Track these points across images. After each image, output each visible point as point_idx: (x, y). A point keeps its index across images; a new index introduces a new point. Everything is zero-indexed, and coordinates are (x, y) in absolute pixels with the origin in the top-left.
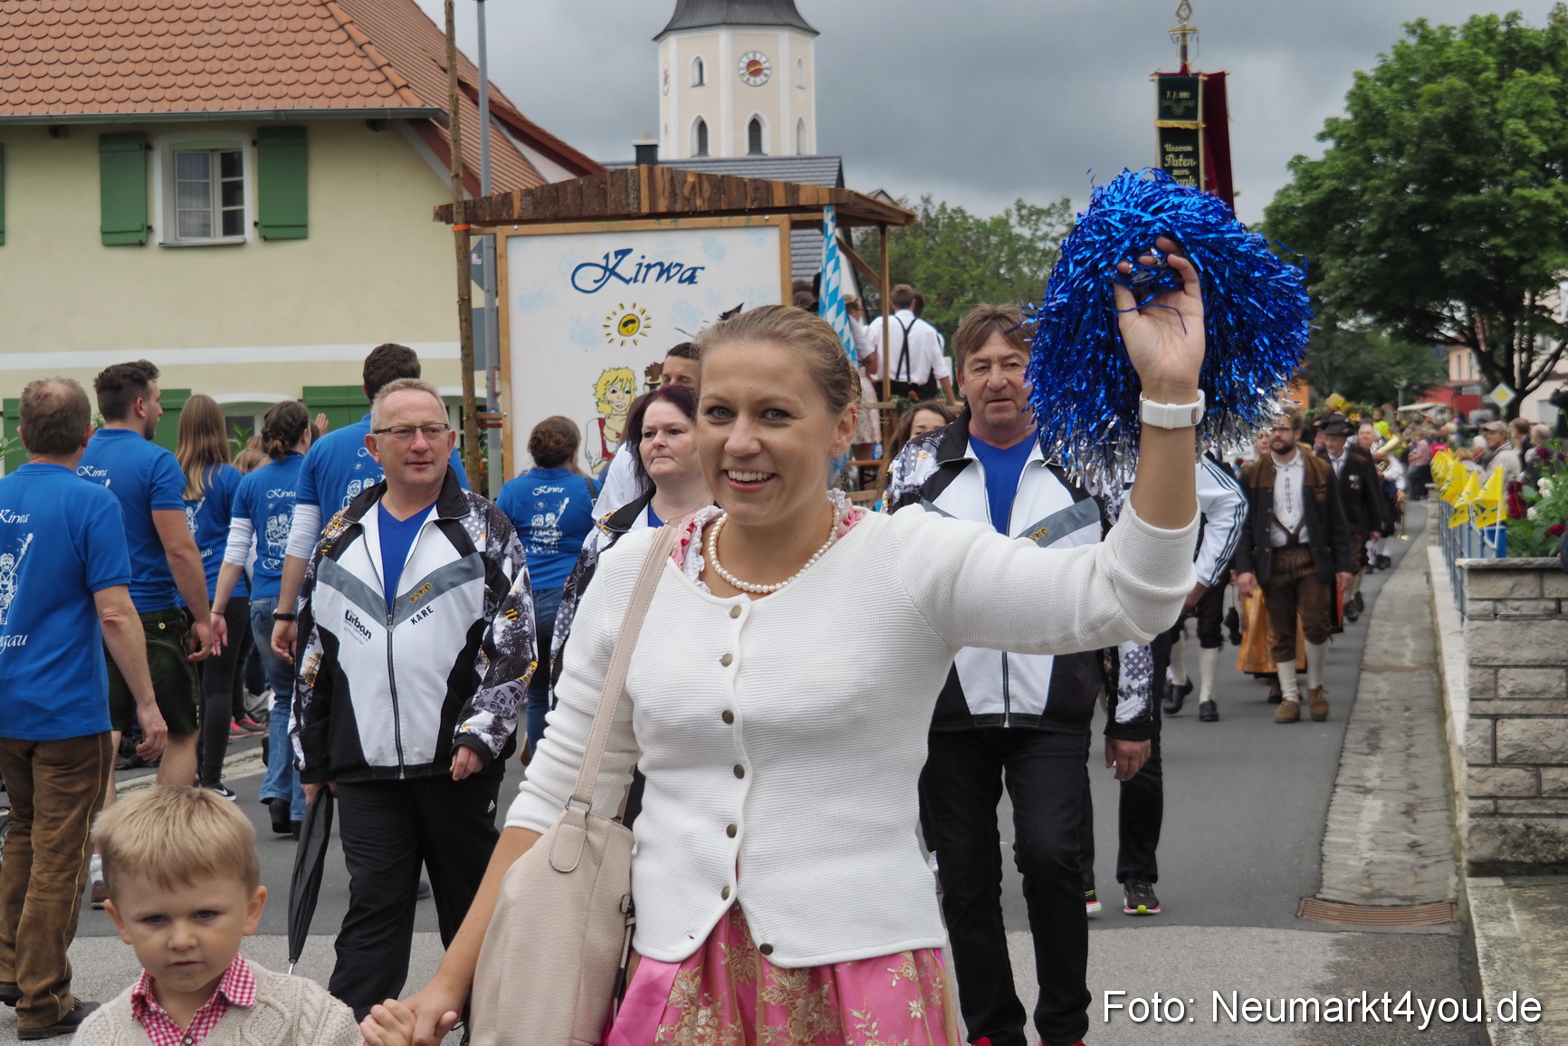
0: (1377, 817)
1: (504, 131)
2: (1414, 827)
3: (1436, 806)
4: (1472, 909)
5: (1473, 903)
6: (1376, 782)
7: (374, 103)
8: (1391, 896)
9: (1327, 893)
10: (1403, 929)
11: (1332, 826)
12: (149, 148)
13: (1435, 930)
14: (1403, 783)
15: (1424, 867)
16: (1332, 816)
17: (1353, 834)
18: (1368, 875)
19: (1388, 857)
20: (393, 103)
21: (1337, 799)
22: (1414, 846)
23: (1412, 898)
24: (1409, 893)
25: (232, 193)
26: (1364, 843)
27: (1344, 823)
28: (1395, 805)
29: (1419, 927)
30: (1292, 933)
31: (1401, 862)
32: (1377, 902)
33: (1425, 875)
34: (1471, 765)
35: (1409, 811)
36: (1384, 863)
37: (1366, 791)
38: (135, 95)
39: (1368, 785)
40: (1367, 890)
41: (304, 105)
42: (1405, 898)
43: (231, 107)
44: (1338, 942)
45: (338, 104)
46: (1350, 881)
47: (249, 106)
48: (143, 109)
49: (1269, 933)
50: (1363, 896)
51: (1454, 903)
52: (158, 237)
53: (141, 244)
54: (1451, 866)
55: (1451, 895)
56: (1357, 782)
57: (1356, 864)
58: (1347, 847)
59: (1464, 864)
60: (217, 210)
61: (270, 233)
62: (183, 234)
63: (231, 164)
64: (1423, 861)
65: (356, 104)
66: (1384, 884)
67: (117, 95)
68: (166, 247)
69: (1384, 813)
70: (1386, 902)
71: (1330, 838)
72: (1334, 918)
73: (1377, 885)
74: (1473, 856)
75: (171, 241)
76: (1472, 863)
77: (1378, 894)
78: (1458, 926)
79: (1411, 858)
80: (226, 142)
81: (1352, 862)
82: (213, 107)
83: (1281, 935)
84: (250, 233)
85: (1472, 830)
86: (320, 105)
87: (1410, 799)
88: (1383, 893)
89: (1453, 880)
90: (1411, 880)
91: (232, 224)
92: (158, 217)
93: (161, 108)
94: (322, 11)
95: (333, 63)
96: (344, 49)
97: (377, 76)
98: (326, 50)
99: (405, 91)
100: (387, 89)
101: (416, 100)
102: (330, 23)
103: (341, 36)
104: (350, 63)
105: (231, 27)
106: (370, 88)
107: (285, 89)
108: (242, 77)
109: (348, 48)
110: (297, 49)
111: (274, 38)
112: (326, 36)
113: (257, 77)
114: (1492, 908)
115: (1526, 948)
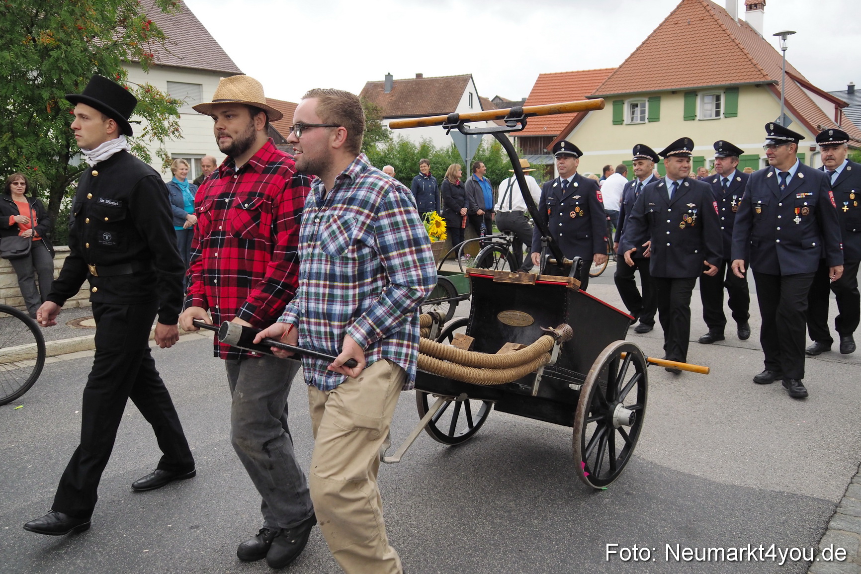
1: (799, 85)
7: (757, 80)
12: (697, 95)
20: (763, 80)
25: (718, 106)
38: (694, 82)
41: (738, 82)
43: (718, 84)
45: (747, 81)
47: (723, 83)
48: (696, 85)
52: (698, 118)
53: (694, 120)
60: (714, 110)
61: (727, 116)
62: (705, 117)
63: (718, 98)
65: (752, 81)
67: (689, 82)
68: (700, 120)
75: (701, 119)
80: (717, 92)
82: (714, 84)
84: (722, 116)
86: (743, 81)
91: (718, 114)
92: (698, 112)
93: (700, 85)
94: (745, 57)
95: (747, 70)
96: (750, 66)
97: (759, 73)
98: (745, 67)
99: (766, 76)
100: (762, 76)
101: (769, 79)
102: (747, 60)
103: (750, 63)
104: (751, 70)
105: (720, 62)
106: (757, 76)
107: (733, 78)
108: (722, 76)
109: (752, 66)
110: (737, 67)
111: (731, 64)
112: (745, 63)
113: (726, 75)
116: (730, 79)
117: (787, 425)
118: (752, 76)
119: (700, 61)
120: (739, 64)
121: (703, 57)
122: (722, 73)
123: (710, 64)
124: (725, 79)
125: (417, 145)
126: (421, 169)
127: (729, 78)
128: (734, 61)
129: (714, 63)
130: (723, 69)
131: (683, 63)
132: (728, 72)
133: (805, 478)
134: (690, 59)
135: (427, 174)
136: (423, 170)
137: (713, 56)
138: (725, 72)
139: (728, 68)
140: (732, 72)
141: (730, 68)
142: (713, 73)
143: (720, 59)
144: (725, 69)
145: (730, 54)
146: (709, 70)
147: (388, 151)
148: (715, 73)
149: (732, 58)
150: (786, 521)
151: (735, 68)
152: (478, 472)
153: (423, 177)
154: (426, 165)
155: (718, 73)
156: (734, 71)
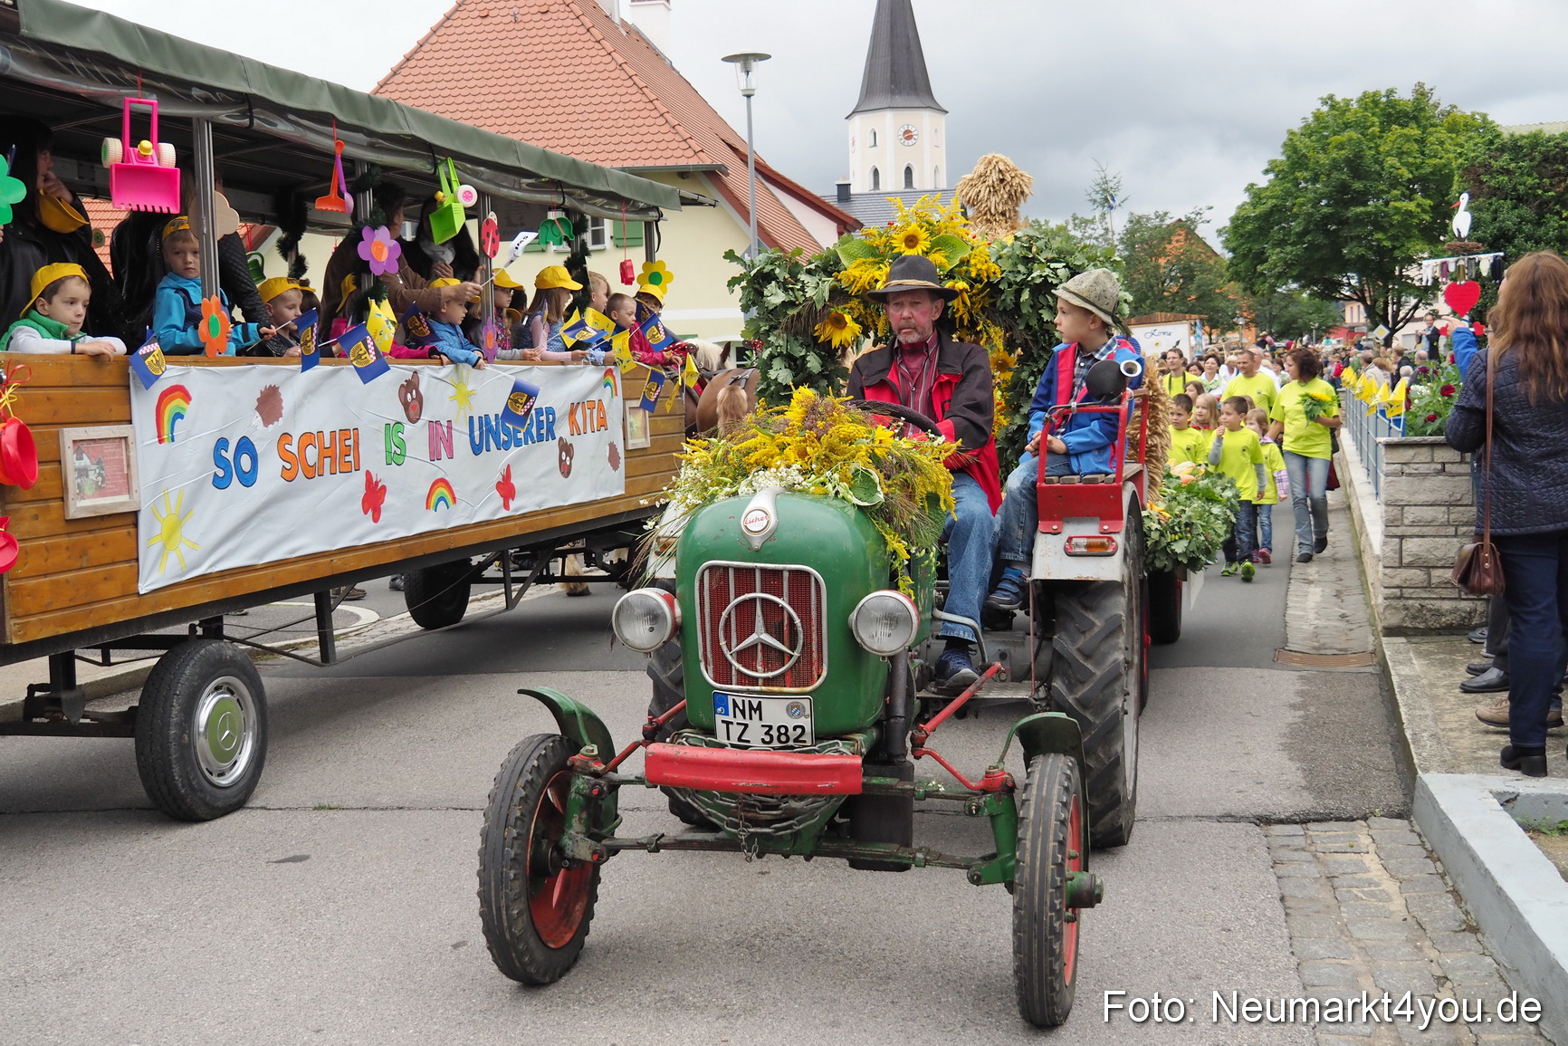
0: (1318, 598)
1: (760, 177)
2: (1342, 605)
3: (1355, 592)
4: (1387, 657)
5: (1388, 653)
6: (1316, 577)
7: (682, 162)
8: (1331, 648)
9: (1291, 646)
10: (1342, 669)
11: (1290, 604)
13: (1362, 670)
14: (1333, 577)
15: (1351, 630)
16: (1290, 598)
17: (1304, 609)
18: (1316, 635)
19: (1327, 623)
20: (694, 162)
21: (1292, 587)
22: (1343, 616)
23: (1346, 650)
24: (1343, 646)
26: (1312, 615)
27: (1298, 602)
28: (1330, 591)
29: (1352, 668)
30: (1273, 671)
31: (1336, 627)
32: (1322, 652)
33: (1352, 635)
34: (1385, 567)
35: (1338, 595)
36: (1325, 627)
37: (1311, 582)
39: (1310, 578)
40: (1316, 644)
42: (1341, 650)
44: (1302, 677)
45: (661, 163)
46: (1305, 639)
49: (1258, 672)
50: (1314, 648)
51: (1373, 653)
54: (1369, 629)
55: (1371, 648)
56: (1303, 577)
57: (1308, 628)
58: (1301, 617)
59: (1380, 628)
61: (620, 243)
64: (1351, 626)
65: (671, 163)
66: (1326, 640)
69: (1322, 596)
70: (1329, 652)
71: (1290, 612)
72: (1298, 662)
73: (1322, 641)
74: (1386, 624)
76: (1385, 628)
77: (1323, 647)
78: (1377, 668)
79: (1342, 625)
81: (1305, 627)
83: (1266, 672)
84: (608, 243)
85: (1386, 607)
87: (1339, 588)
88: (1327, 646)
89: (1371, 639)
90: (1344, 638)
91: (597, 237)
94: (650, 106)
95: (657, 138)
96: (664, 129)
97: (684, 145)
98: (653, 130)
99: (701, 154)
100: (690, 153)
101: (706, 160)
102: (655, 114)
103: (661, 121)
104: (667, 137)
105: (595, 116)
106: (679, 153)
107: (628, 155)
108: (603, 148)
109: (666, 128)
110: (635, 130)
111: (621, 122)
112: (653, 121)
113: (611, 147)
114: (1401, 657)
115: (1425, 682)
116: (622, 156)
118: (669, 153)
119: (550, 110)
120: (640, 122)
121: (556, 102)
122: (602, 140)
123: (572, 118)
124: (610, 156)
127: (618, 155)
128: (627, 114)
129: (580, 117)
130: (603, 131)
131: (508, 112)
132: (615, 140)
134: (525, 104)
137: (577, 101)
138: (609, 140)
139: (614, 131)
140: (624, 139)
141: (621, 131)
142: (582, 141)
143: (594, 108)
144: (609, 132)
145: (617, 99)
146: (572, 133)
148: (586, 140)
149: (621, 107)
151: (629, 131)
155: (592, 141)
156: (630, 138)
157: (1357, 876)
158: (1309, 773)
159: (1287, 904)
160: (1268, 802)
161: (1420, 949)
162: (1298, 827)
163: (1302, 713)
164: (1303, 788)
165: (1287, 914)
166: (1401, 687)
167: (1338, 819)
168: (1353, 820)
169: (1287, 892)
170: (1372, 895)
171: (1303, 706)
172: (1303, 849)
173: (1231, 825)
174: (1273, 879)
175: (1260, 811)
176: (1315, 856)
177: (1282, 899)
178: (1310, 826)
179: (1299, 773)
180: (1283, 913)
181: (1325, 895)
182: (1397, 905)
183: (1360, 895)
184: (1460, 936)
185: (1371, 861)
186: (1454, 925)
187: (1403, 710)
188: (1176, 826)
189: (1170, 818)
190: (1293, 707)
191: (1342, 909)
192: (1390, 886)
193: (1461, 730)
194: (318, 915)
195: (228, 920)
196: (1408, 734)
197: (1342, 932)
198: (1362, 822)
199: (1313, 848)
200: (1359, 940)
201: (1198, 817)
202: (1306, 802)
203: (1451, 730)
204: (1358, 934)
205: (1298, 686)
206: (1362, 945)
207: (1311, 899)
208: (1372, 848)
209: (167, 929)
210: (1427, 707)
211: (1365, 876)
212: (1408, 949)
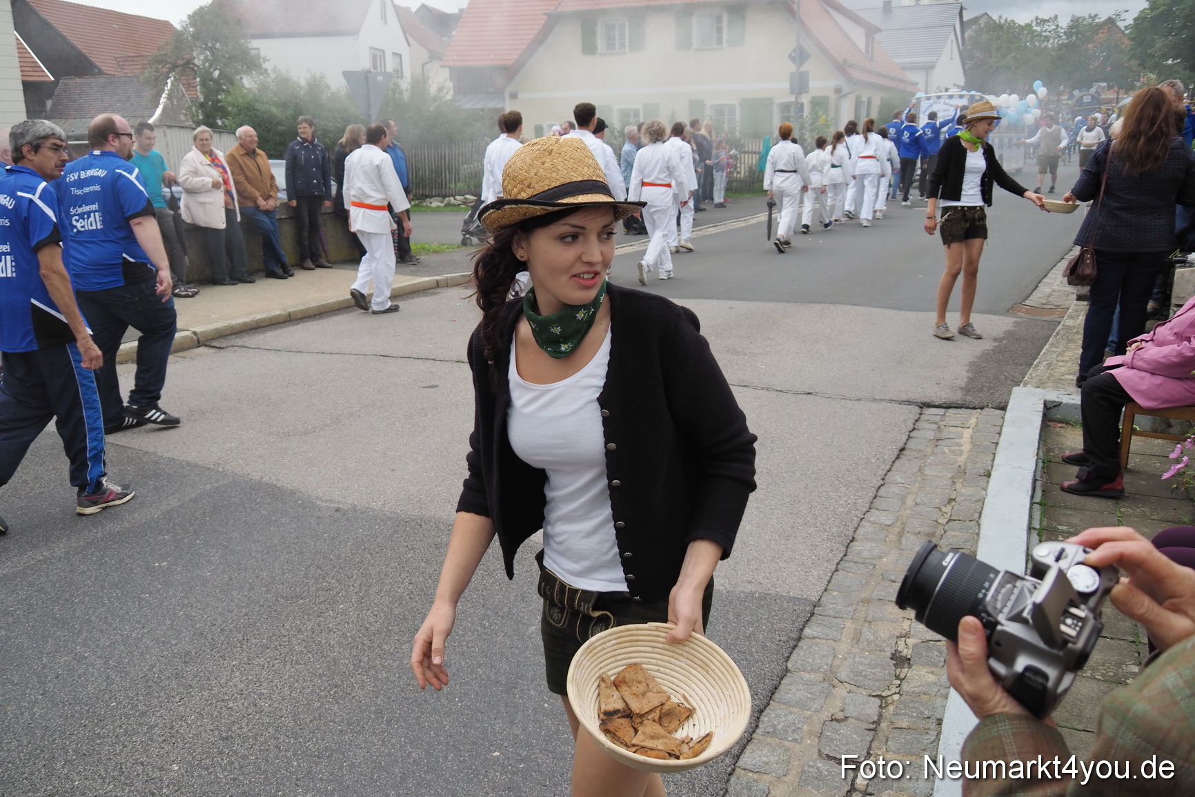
4: (1068, 313)
5: (1070, 311)
9: (1027, 302)
10: (1044, 319)
11: (1049, 275)
12: (692, 14)
15: (1072, 295)
16: (1053, 271)
17: (1055, 279)
18: (1050, 295)
19: (1062, 290)
21: (1059, 264)
23: (1058, 307)
24: (1059, 304)
25: (719, 30)
26: (1056, 284)
27: (1054, 275)
29: (1051, 318)
30: (1001, 318)
31: (1065, 292)
32: (1044, 307)
33: (1070, 298)
36: (1059, 291)
44: (1016, 322)
46: (1041, 298)
49: (992, 317)
50: (1043, 304)
52: (695, 46)
53: (689, 49)
57: (1048, 291)
58: (1048, 285)
60: (714, 36)
61: (731, 44)
62: (703, 45)
63: (719, 20)
68: (697, 50)
70: (1047, 308)
71: (1045, 280)
72: (1021, 312)
73: (1050, 299)
74: (1078, 293)
75: (699, 48)
80: (717, 11)
83: (997, 318)
84: (725, 44)
88: (1049, 304)
90: (1065, 298)
91: (719, 41)
92: (695, 39)
114: (1076, 314)
115: (1075, 330)
117: (771, 495)
125: (303, 83)
126: (299, 131)
133: (783, 569)
135: (310, 139)
136: (302, 133)
147: (259, 91)
150: (753, 634)
152: (362, 603)
153: (302, 144)
154: (306, 125)
157: (954, 440)
158: (971, 380)
159: (904, 452)
160: (934, 395)
161: (954, 483)
162: (941, 411)
163: (997, 344)
164: (961, 388)
165: (898, 457)
166: (1058, 333)
167: (967, 408)
168: (974, 408)
169: (909, 446)
170: (953, 452)
171: (1003, 339)
172: (936, 423)
173: (904, 407)
174: (904, 438)
175: (926, 400)
176: (939, 427)
177: (902, 449)
178: (951, 411)
179: (966, 380)
180: (895, 456)
181: (929, 450)
182: (961, 460)
183: (947, 451)
184: (980, 478)
185: (967, 433)
186: (982, 472)
187: (1047, 346)
188: (874, 405)
189: (875, 400)
190: (995, 340)
191: (931, 458)
192: (966, 447)
193: (1067, 362)
194: (426, 415)
195: (386, 414)
196: (1035, 363)
197: (920, 470)
198: (979, 411)
199: (942, 423)
200: (926, 475)
201: (891, 401)
202: (957, 397)
203: (1063, 361)
204: (926, 472)
205: (1009, 328)
206: (925, 478)
207: (920, 451)
208: (972, 426)
209: (359, 416)
210: (1061, 346)
211: (958, 440)
212: (949, 482)
